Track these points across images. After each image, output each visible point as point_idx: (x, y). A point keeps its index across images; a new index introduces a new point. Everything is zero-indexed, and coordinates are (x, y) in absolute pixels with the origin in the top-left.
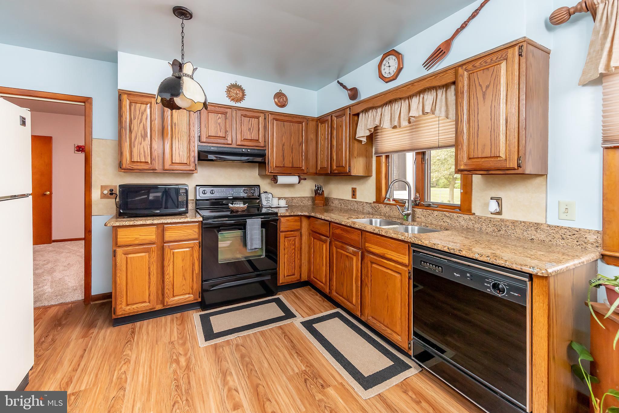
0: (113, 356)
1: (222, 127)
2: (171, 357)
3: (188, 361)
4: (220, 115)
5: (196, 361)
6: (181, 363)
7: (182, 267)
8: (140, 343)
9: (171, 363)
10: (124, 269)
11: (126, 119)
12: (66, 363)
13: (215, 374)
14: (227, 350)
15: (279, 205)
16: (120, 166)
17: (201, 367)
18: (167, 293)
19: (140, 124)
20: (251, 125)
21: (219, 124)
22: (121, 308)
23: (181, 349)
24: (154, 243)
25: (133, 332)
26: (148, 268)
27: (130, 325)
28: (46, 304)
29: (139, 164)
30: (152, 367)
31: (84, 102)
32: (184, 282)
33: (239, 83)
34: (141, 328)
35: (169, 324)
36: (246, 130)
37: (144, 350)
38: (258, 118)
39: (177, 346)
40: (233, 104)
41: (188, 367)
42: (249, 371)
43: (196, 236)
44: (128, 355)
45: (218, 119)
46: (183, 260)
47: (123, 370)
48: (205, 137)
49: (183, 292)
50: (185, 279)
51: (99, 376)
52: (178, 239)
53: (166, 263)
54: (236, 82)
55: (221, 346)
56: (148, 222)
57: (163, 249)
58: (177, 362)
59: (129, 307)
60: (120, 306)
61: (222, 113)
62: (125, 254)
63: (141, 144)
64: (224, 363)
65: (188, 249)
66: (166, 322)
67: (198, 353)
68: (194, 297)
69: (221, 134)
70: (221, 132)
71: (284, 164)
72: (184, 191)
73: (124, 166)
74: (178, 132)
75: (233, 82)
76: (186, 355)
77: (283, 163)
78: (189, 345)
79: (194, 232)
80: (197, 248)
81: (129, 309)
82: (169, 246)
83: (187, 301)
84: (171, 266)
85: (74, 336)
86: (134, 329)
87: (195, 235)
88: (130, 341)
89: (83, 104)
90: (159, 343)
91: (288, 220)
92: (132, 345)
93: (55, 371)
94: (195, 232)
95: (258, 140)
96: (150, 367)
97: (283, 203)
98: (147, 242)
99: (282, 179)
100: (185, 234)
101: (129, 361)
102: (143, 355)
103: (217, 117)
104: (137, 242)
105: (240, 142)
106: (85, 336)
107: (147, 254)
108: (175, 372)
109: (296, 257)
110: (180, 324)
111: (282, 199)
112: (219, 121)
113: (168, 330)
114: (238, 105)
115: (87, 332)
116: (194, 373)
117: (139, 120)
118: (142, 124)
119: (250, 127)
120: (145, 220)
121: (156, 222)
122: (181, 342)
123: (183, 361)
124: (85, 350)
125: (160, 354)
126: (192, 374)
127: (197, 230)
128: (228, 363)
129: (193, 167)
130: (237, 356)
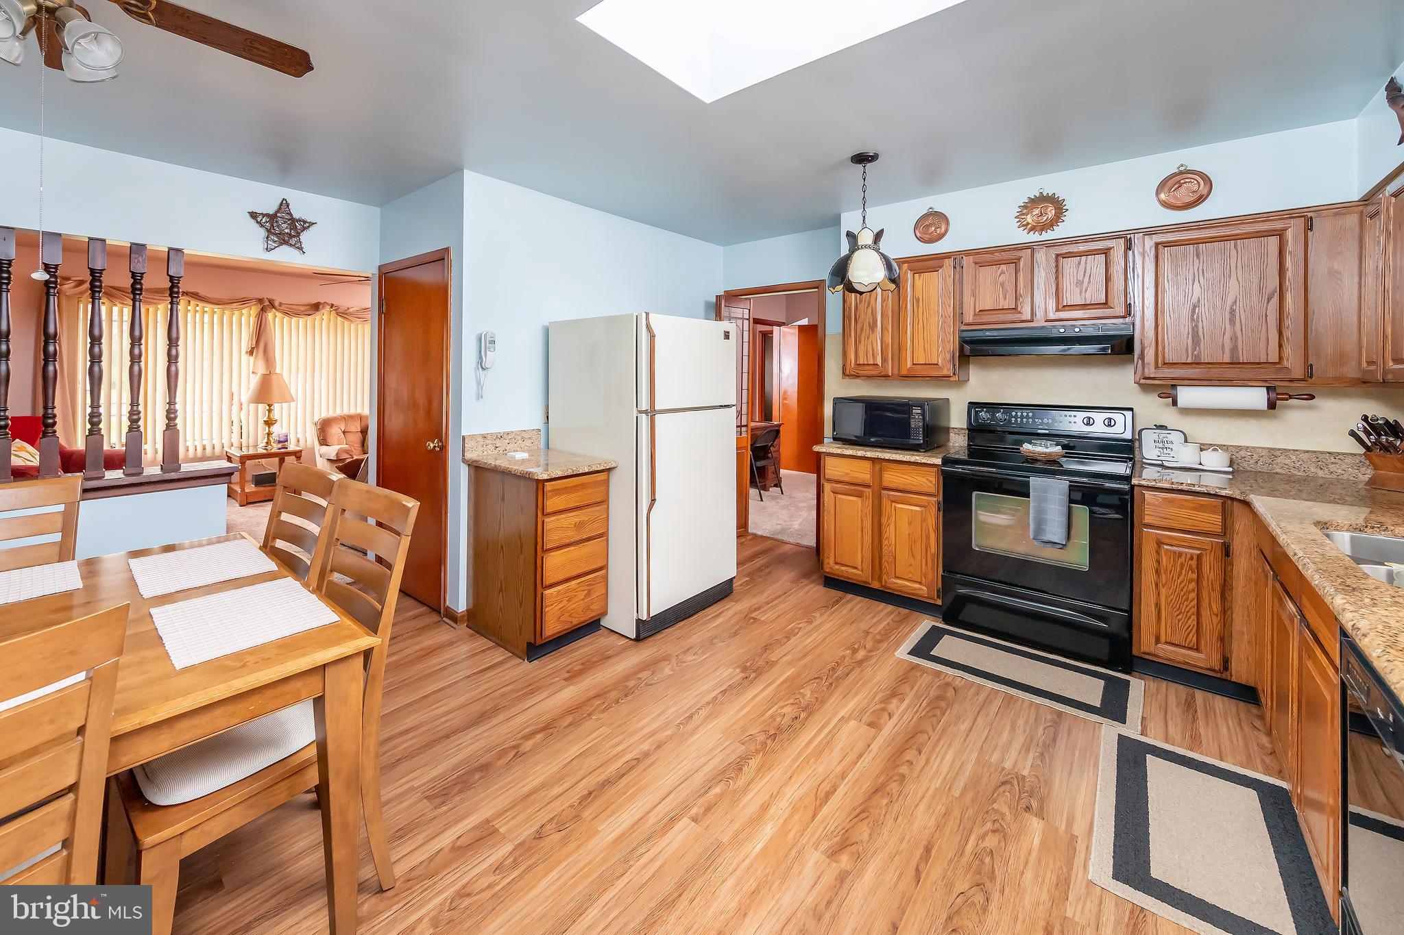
0: (802, 610)
1: (1009, 290)
2: (854, 643)
3: (866, 658)
4: (1004, 267)
5: (876, 663)
6: (857, 654)
7: (909, 534)
8: (834, 615)
9: (848, 648)
10: (833, 512)
11: (851, 304)
12: (766, 595)
13: (883, 686)
14: (926, 679)
15: (1201, 464)
16: (844, 373)
17: (874, 672)
18: (885, 567)
19: (867, 308)
20: (1085, 272)
21: (1002, 285)
22: (828, 563)
23: (872, 644)
24: (868, 486)
25: (837, 602)
26: (860, 520)
27: (840, 593)
28: (785, 539)
29: (865, 368)
30: (827, 640)
31: (817, 288)
32: (912, 561)
33: (1048, 191)
34: (849, 601)
35: (883, 614)
36: (1069, 285)
37: (833, 622)
38: (1106, 252)
39: (869, 638)
40: (1035, 237)
41: (860, 663)
42: (930, 714)
43: (933, 490)
44: (815, 617)
45: (1000, 275)
46: (910, 524)
47: (801, 625)
48: (972, 313)
49: (909, 576)
50: (913, 556)
51: (780, 618)
52: (902, 487)
53: (884, 520)
54: (1041, 191)
55: (924, 670)
56: (860, 453)
57: (880, 498)
58: (855, 651)
59: (837, 567)
60: (827, 560)
61: (1007, 262)
62: (834, 492)
63: (868, 338)
64: (906, 687)
65: (918, 509)
66: (882, 610)
67: (886, 659)
68: (928, 592)
69: (1008, 303)
70: (1005, 299)
71: (1198, 356)
72: (919, 411)
73: (848, 372)
74: (923, 313)
75: (1035, 193)
76: (870, 651)
77: (1196, 353)
78: (884, 645)
79: (929, 482)
80: (934, 510)
81: (838, 569)
82: (889, 495)
83: (913, 594)
84: (892, 526)
85: (786, 578)
86: (841, 598)
87: (930, 487)
88: (828, 608)
89: (817, 290)
90: (854, 625)
91: (1171, 501)
92: (826, 612)
93: (755, 596)
94: (931, 482)
95: (1106, 303)
96: (825, 639)
97: (1215, 461)
98: (859, 481)
99: (1188, 396)
100: (914, 483)
101: (810, 622)
102: (828, 625)
103: (997, 271)
104: (846, 479)
105: (1054, 314)
106: (793, 582)
107: (859, 500)
108: (844, 657)
109: (1205, 603)
110: (897, 622)
111: (1215, 450)
112: (1002, 278)
113: (875, 620)
114: (1048, 235)
115: (798, 580)
116: (862, 671)
117: (867, 303)
118: (870, 308)
119: (1080, 278)
120: (857, 450)
121: (869, 454)
122: (878, 637)
123: (861, 654)
124: (785, 593)
125: (845, 634)
126: (857, 671)
127: (933, 480)
128: (911, 690)
129: (948, 370)
130: (933, 692)
